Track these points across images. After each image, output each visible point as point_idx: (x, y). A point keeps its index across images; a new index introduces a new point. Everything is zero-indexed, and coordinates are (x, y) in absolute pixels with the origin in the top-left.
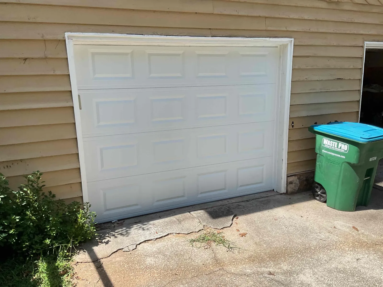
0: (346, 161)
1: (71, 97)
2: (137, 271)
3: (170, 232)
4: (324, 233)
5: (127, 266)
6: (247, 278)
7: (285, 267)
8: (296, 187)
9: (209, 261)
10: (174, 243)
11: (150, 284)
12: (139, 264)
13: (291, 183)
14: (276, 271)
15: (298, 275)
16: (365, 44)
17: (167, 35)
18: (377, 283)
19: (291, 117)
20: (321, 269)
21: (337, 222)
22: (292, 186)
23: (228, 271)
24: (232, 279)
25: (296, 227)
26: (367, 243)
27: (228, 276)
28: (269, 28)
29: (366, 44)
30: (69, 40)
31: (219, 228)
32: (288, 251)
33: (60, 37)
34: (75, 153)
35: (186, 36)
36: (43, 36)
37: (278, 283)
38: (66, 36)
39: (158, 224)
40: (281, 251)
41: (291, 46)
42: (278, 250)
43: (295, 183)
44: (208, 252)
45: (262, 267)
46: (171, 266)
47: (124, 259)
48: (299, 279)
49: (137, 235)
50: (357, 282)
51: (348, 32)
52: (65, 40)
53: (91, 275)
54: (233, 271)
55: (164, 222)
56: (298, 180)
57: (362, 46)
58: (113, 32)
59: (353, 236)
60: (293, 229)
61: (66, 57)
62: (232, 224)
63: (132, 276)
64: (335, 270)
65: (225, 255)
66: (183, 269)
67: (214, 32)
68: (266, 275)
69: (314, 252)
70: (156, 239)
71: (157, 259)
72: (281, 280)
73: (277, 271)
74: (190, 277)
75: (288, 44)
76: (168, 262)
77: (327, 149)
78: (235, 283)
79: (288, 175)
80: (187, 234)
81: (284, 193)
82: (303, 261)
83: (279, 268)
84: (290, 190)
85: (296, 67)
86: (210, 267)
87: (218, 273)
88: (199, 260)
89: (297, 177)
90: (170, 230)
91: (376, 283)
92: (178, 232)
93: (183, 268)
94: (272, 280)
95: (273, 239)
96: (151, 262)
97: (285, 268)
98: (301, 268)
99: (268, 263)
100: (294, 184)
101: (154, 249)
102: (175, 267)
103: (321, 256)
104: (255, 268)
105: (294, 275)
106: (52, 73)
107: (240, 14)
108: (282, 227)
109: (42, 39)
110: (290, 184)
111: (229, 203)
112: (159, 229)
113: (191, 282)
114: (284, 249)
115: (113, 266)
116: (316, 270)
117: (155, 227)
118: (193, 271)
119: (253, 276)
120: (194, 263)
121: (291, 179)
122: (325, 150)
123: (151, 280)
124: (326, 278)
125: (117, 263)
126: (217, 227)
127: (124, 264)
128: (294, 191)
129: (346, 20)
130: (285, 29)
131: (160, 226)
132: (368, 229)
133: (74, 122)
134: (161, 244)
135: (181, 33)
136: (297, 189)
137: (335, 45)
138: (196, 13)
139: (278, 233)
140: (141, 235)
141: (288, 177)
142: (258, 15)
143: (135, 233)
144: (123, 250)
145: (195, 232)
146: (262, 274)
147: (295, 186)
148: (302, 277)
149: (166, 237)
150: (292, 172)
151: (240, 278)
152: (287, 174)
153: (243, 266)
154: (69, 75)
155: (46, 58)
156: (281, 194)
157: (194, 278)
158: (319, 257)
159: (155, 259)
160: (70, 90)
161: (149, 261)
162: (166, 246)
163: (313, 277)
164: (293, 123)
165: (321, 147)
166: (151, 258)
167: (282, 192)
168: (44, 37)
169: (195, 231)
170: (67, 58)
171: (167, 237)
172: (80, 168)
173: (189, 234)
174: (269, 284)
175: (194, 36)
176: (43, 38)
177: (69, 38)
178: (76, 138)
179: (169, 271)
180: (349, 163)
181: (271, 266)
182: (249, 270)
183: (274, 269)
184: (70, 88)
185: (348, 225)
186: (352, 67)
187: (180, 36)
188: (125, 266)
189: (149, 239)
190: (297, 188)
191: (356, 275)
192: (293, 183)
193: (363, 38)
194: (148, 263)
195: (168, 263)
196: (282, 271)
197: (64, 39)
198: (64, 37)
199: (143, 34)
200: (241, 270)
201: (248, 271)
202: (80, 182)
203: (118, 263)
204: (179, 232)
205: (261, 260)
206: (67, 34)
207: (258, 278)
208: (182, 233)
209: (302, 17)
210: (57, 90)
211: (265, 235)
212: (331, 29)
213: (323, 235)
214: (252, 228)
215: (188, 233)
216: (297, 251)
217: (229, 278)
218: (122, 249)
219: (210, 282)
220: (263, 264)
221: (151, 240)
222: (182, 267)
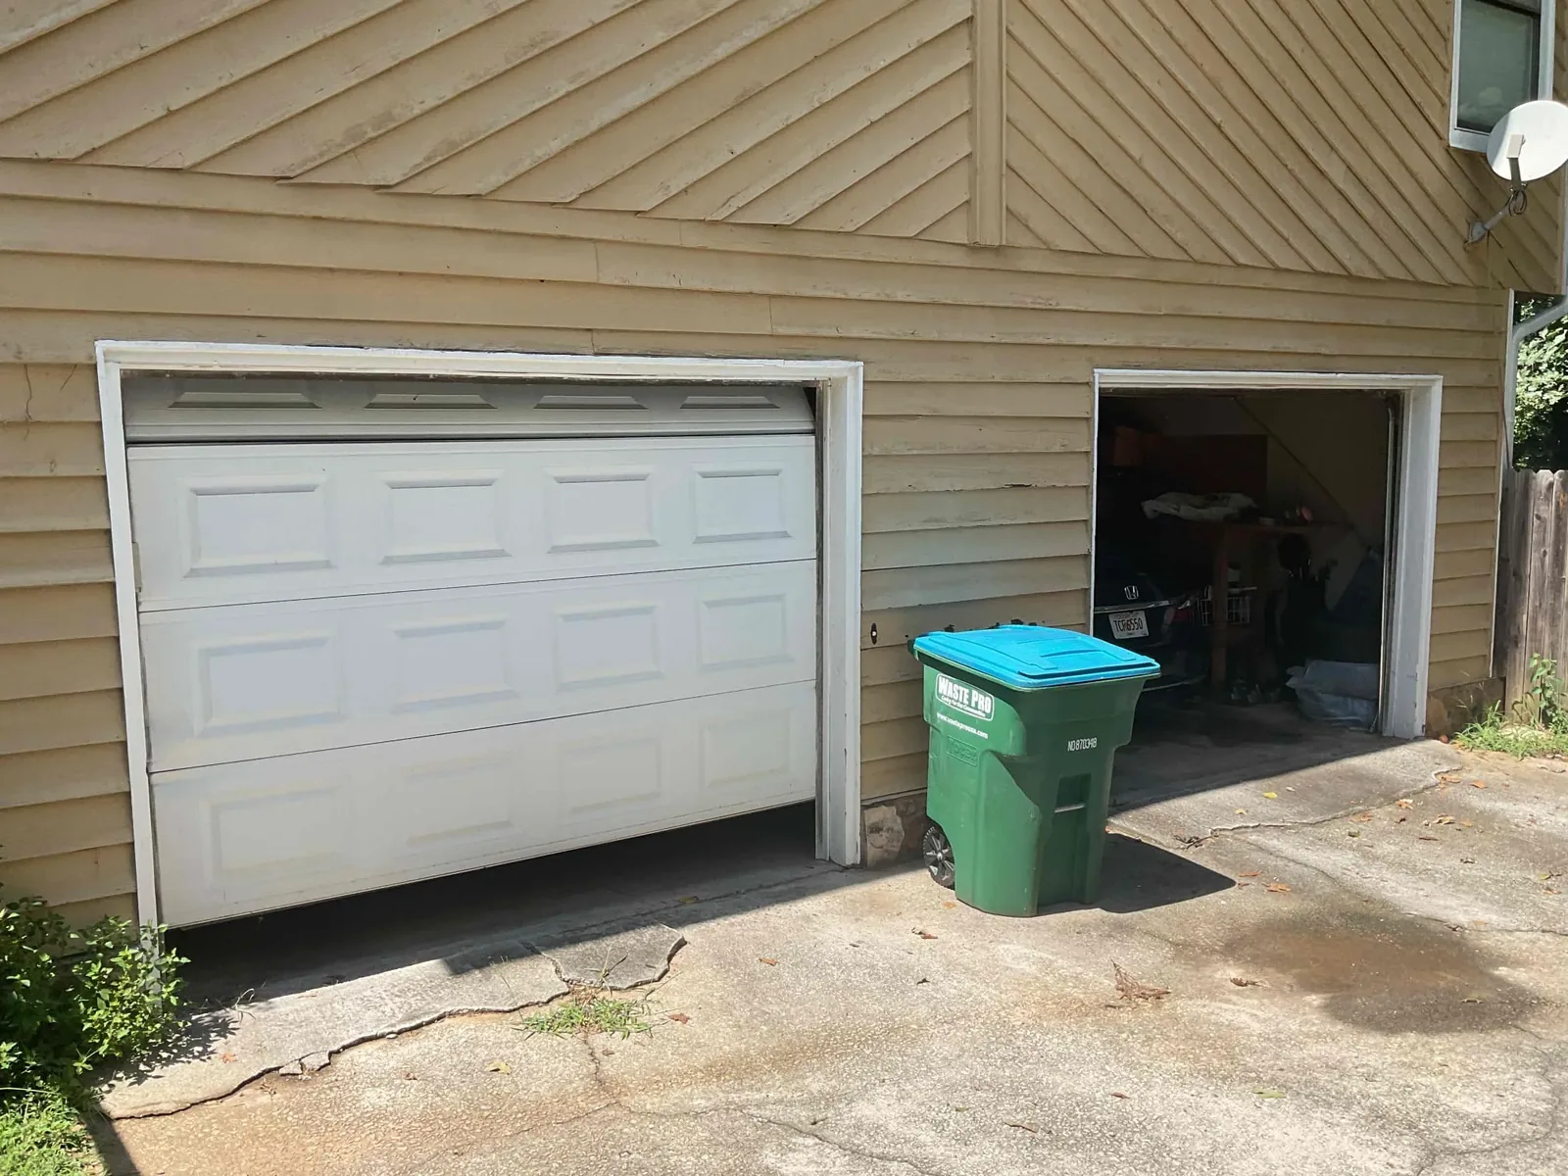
0: (991, 746)
1: (108, 549)
2: (329, 1129)
3: (449, 1009)
4: (958, 982)
5: (296, 1116)
6: (692, 1124)
7: (816, 1084)
8: (895, 844)
9: (574, 1085)
10: (463, 1040)
11: (372, 1163)
12: (336, 1110)
13: (876, 829)
14: (786, 1097)
15: (853, 1104)
16: (1097, 376)
17: (444, 350)
18: (1080, 1110)
19: (865, 609)
20: (923, 1083)
21: (1006, 946)
22: (881, 839)
23: (632, 1109)
24: (642, 1128)
25: (873, 967)
26: (1083, 1004)
27: (633, 1121)
28: (781, 331)
29: (1101, 375)
30: (109, 364)
31: (619, 986)
32: (835, 1039)
33: (79, 357)
34: (117, 740)
35: (510, 351)
36: (20, 353)
37: (786, 1131)
38: (99, 352)
39: (407, 985)
40: (813, 1042)
41: (856, 385)
42: (804, 1038)
43: (888, 830)
44: (573, 1060)
45: (743, 1090)
46: (447, 1109)
47: (286, 1098)
48: (853, 1114)
49: (330, 1024)
50: (1022, 1110)
51: (1039, 340)
52: (95, 367)
53: (166, 1153)
54: (648, 1107)
55: (429, 978)
56: (899, 820)
57: (1087, 383)
58: (261, 338)
59: (1046, 986)
60: (864, 974)
61: (98, 420)
62: (666, 972)
63: (312, 1144)
64: (968, 1084)
65: (630, 1063)
66: (486, 1114)
67: (603, 342)
68: (751, 1112)
69: (913, 1036)
70: (400, 1032)
71: (399, 1093)
72: (796, 1122)
73: (789, 1096)
74: (509, 1134)
75: (846, 378)
76: (438, 1095)
77: (947, 711)
78: (652, 1137)
79: (864, 804)
80: (510, 1011)
81: (854, 866)
82: (877, 1064)
83: (796, 1090)
84: (873, 853)
85: (876, 451)
86: (577, 1102)
87: (598, 1116)
88: (542, 1084)
89: (894, 809)
90: (451, 1001)
91: (1077, 1109)
92: (476, 1005)
93: (488, 1110)
94: (769, 1121)
95: (793, 1009)
96: (378, 1100)
97: (815, 1087)
98: (864, 1083)
99: (765, 1078)
100: (884, 834)
101: (392, 1063)
102: (459, 1110)
103: (934, 1048)
104: (721, 1095)
105: (840, 1106)
106: (45, 473)
107: (684, 286)
108: (829, 971)
109: (17, 361)
110: (871, 832)
111: (665, 905)
112: (412, 1001)
113: (509, 1147)
114: (824, 1034)
115: (245, 1120)
116: (909, 1087)
117: (396, 996)
118: (520, 1115)
119: (711, 1116)
120: (526, 1094)
121: (875, 816)
122: (943, 714)
123: (376, 1152)
124: (933, 1106)
125: (258, 1113)
126: (614, 982)
127: (285, 1112)
128: (886, 855)
129: (1032, 303)
130: (834, 333)
131: (414, 990)
132: (1097, 963)
133: (115, 635)
134: (415, 1045)
135: (491, 344)
136: (897, 850)
137: (997, 379)
138: (542, 281)
139: (815, 989)
140: (344, 1024)
141: (864, 808)
142: (746, 289)
143: (324, 1018)
144: (282, 1071)
145: (537, 1003)
146: (740, 1108)
147: (890, 840)
148: (864, 1110)
149: (433, 1026)
150: (877, 793)
151: (668, 1123)
152: (861, 801)
153: (686, 1089)
154: (104, 478)
155: (28, 423)
156: (846, 868)
157: (520, 1138)
158: (928, 1052)
159: (393, 1091)
160: (108, 527)
161: (373, 1098)
162: (434, 1053)
163: (896, 1106)
164: (874, 628)
165: (935, 705)
166: (379, 1090)
167: (849, 862)
168: (23, 355)
169: (536, 1001)
170: (99, 424)
171: (437, 1024)
172: (129, 794)
173: (514, 1010)
174: (759, 1132)
175: (536, 353)
176: (20, 359)
177: (108, 358)
178: (121, 690)
179: (440, 1122)
180: (998, 755)
181: (774, 1085)
182: (703, 1102)
183: (781, 1092)
184: (105, 517)
185: (1037, 954)
186: (1057, 449)
187: (490, 352)
188: (289, 1119)
189: (374, 1033)
190: (896, 847)
191: (1026, 1092)
192: (881, 830)
193: (1090, 360)
194: (368, 1104)
195: (438, 1099)
196: (805, 1095)
197: (93, 362)
198: (92, 357)
199: (363, 345)
200: (676, 1101)
201: (700, 1103)
202: (130, 841)
203: (263, 1112)
204: (481, 1008)
205: (744, 1070)
206: (101, 346)
207: (726, 1120)
208: (494, 1008)
209: (887, 295)
210: (58, 529)
211: (770, 999)
212: (984, 330)
213: (955, 988)
214: (733, 980)
215: (512, 1008)
216: (863, 1039)
217: (633, 1125)
218: (279, 1068)
219: (574, 1142)
220: (747, 1082)
221: (382, 1036)
222: (483, 1107)
